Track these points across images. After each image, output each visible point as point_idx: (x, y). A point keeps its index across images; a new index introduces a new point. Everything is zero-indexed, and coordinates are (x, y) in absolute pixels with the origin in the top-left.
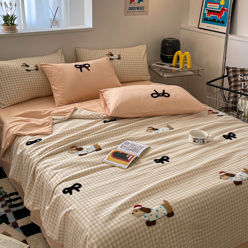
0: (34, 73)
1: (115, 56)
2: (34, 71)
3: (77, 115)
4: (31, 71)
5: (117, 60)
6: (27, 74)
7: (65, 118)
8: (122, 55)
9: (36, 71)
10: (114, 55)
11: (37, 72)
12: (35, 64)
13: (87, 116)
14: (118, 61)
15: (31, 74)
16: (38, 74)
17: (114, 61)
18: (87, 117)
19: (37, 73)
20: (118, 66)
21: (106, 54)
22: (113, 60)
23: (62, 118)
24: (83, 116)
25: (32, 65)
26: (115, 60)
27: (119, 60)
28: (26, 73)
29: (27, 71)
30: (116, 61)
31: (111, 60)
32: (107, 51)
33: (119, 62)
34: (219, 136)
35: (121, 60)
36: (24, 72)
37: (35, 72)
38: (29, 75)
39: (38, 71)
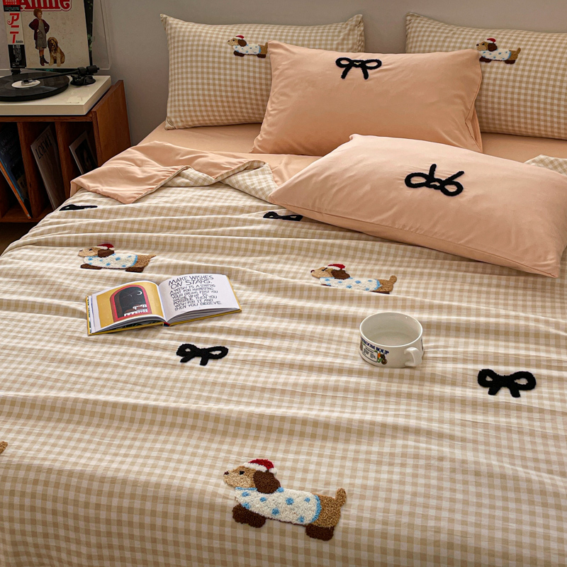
0: (251, 63)
1: (503, 52)
2: (251, 58)
3: (238, 182)
4: (245, 57)
5: (502, 64)
6: (234, 61)
7: (205, 180)
8: (526, 52)
9: (257, 58)
10: (500, 50)
11: (260, 62)
12: (265, 41)
13: (254, 189)
14: (504, 68)
15: (242, 65)
16: (260, 67)
17: (492, 67)
18: (253, 193)
19: (257, 64)
20: (498, 82)
21: (478, 42)
22: (489, 64)
23: (199, 178)
24: (247, 187)
25: (256, 42)
26: (496, 64)
27: (509, 66)
28: (231, 58)
29: (234, 56)
30: (498, 68)
31: (484, 63)
32: (484, 36)
33: (507, 71)
34: (471, 366)
35: (514, 66)
36: (228, 55)
37: (254, 61)
38: (237, 64)
39: (263, 60)
